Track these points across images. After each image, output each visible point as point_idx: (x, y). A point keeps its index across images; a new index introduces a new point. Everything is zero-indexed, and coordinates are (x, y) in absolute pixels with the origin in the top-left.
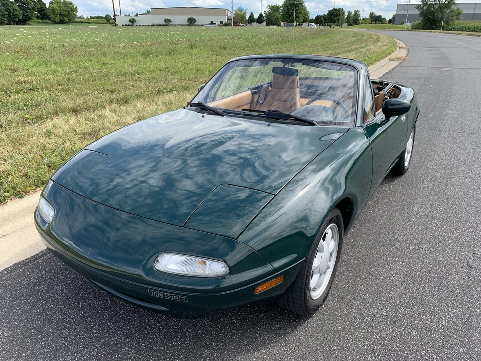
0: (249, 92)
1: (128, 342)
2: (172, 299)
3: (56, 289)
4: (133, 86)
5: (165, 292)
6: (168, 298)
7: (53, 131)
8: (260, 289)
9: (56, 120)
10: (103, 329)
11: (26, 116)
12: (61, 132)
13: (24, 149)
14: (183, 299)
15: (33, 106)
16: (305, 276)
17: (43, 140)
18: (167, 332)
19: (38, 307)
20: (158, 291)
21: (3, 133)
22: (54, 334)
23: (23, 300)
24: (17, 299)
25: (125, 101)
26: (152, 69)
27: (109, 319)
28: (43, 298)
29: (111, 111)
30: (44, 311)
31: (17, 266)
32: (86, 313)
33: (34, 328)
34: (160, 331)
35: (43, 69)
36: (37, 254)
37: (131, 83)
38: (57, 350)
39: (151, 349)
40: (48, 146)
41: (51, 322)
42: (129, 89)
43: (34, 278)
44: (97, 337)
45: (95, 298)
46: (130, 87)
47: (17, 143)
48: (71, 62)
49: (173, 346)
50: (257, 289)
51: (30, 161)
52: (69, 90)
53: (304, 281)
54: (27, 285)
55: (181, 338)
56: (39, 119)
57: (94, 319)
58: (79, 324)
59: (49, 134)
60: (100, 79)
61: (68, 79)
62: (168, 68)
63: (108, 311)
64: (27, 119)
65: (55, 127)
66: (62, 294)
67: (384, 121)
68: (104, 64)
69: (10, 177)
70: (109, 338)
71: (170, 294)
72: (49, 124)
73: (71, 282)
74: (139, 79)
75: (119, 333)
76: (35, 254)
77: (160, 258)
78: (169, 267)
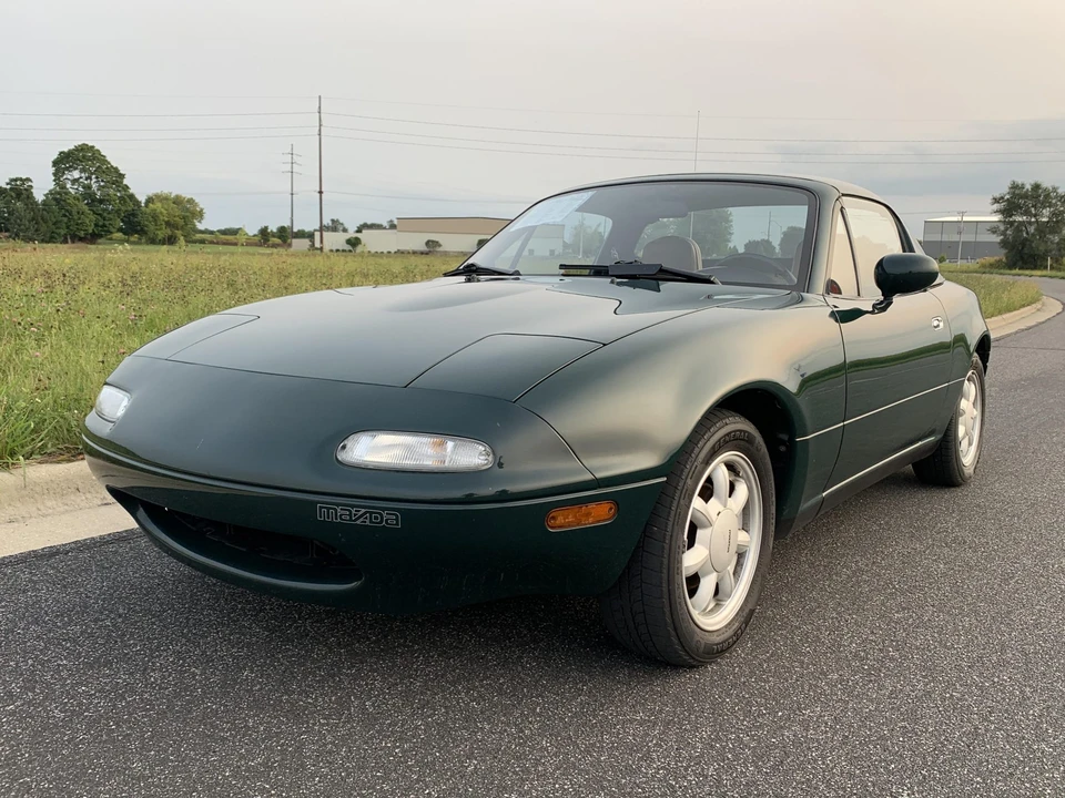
2: (368, 523)
5: (353, 506)
6: (358, 522)
8: (560, 520)
14: (390, 519)
20: (338, 505)
50: (553, 518)
67: (882, 302)
71: (363, 510)
77: (349, 443)
78: (366, 459)
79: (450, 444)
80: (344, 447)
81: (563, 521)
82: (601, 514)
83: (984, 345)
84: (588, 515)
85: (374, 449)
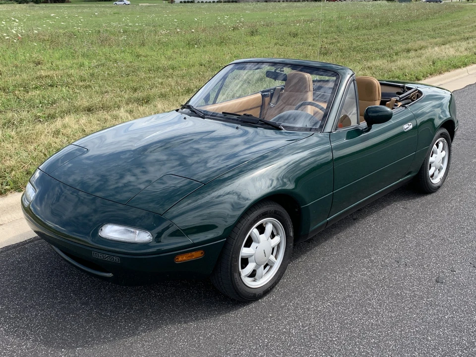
0: (259, 95)
1: (83, 308)
2: (109, 260)
3: (36, 267)
4: (162, 83)
6: (106, 259)
7: (62, 131)
8: (180, 259)
9: (67, 119)
10: (66, 298)
11: (39, 114)
12: (69, 131)
13: (31, 147)
14: (116, 259)
15: (49, 103)
16: (230, 258)
17: (50, 139)
18: (118, 304)
19: (18, 278)
21: (14, 130)
22: (26, 297)
23: (7, 272)
24: (2, 271)
25: (147, 101)
26: (191, 63)
27: (74, 291)
28: (23, 272)
29: (127, 111)
30: (23, 281)
31: (7, 248)
32: (56, 286)
33: (12, 291)
34: (112, 303)
35: (68, 63)
36: (26, 241)
37: (160, 80)
38: (27, 307)
39: (100, 314)
40: (53, 144)
41: (25, 289)
42: (156, 87)
43: (19, 258)
44: (59, 302)
45: (66, 276)
46: (157, 85)
47: (26, 140)
48: (101, 54)
49: (119, 313)
50: (177, 258)
51: (34, 158)
52: (90, 86)
53: (230, 262)
54: (13, 262)
55: (128, 309)
56: (52, 117)
57: (61, 290)
58: (48, 292)
59: (57, 133)
60: (128, 75)
61: (92, 75)
62: (211, 61)
63: (74, 286)
64: (39, 117)
65: (65, 126)
66: (39, 271)
67: (366, 128)
68: (138, 56)
69: (13, 173)
70: (69, 304)
71: (107, 256)
72: (58, 123)
73: (50, 263)
74: (172, 76)
75: (78, 301)
76: (24, 240)
77: (103, 228)
78: (109, 235)
79: (138, 232)
80: (102, 230)
81: (182, 259)
82: (197, 255)
83: (450, 125)
84: (193, 256)
85: (112, 232)
